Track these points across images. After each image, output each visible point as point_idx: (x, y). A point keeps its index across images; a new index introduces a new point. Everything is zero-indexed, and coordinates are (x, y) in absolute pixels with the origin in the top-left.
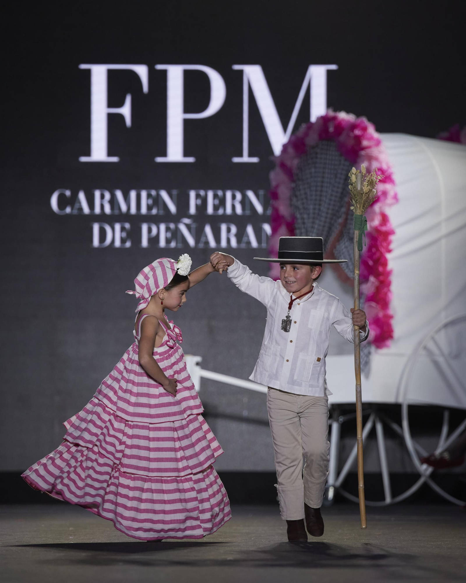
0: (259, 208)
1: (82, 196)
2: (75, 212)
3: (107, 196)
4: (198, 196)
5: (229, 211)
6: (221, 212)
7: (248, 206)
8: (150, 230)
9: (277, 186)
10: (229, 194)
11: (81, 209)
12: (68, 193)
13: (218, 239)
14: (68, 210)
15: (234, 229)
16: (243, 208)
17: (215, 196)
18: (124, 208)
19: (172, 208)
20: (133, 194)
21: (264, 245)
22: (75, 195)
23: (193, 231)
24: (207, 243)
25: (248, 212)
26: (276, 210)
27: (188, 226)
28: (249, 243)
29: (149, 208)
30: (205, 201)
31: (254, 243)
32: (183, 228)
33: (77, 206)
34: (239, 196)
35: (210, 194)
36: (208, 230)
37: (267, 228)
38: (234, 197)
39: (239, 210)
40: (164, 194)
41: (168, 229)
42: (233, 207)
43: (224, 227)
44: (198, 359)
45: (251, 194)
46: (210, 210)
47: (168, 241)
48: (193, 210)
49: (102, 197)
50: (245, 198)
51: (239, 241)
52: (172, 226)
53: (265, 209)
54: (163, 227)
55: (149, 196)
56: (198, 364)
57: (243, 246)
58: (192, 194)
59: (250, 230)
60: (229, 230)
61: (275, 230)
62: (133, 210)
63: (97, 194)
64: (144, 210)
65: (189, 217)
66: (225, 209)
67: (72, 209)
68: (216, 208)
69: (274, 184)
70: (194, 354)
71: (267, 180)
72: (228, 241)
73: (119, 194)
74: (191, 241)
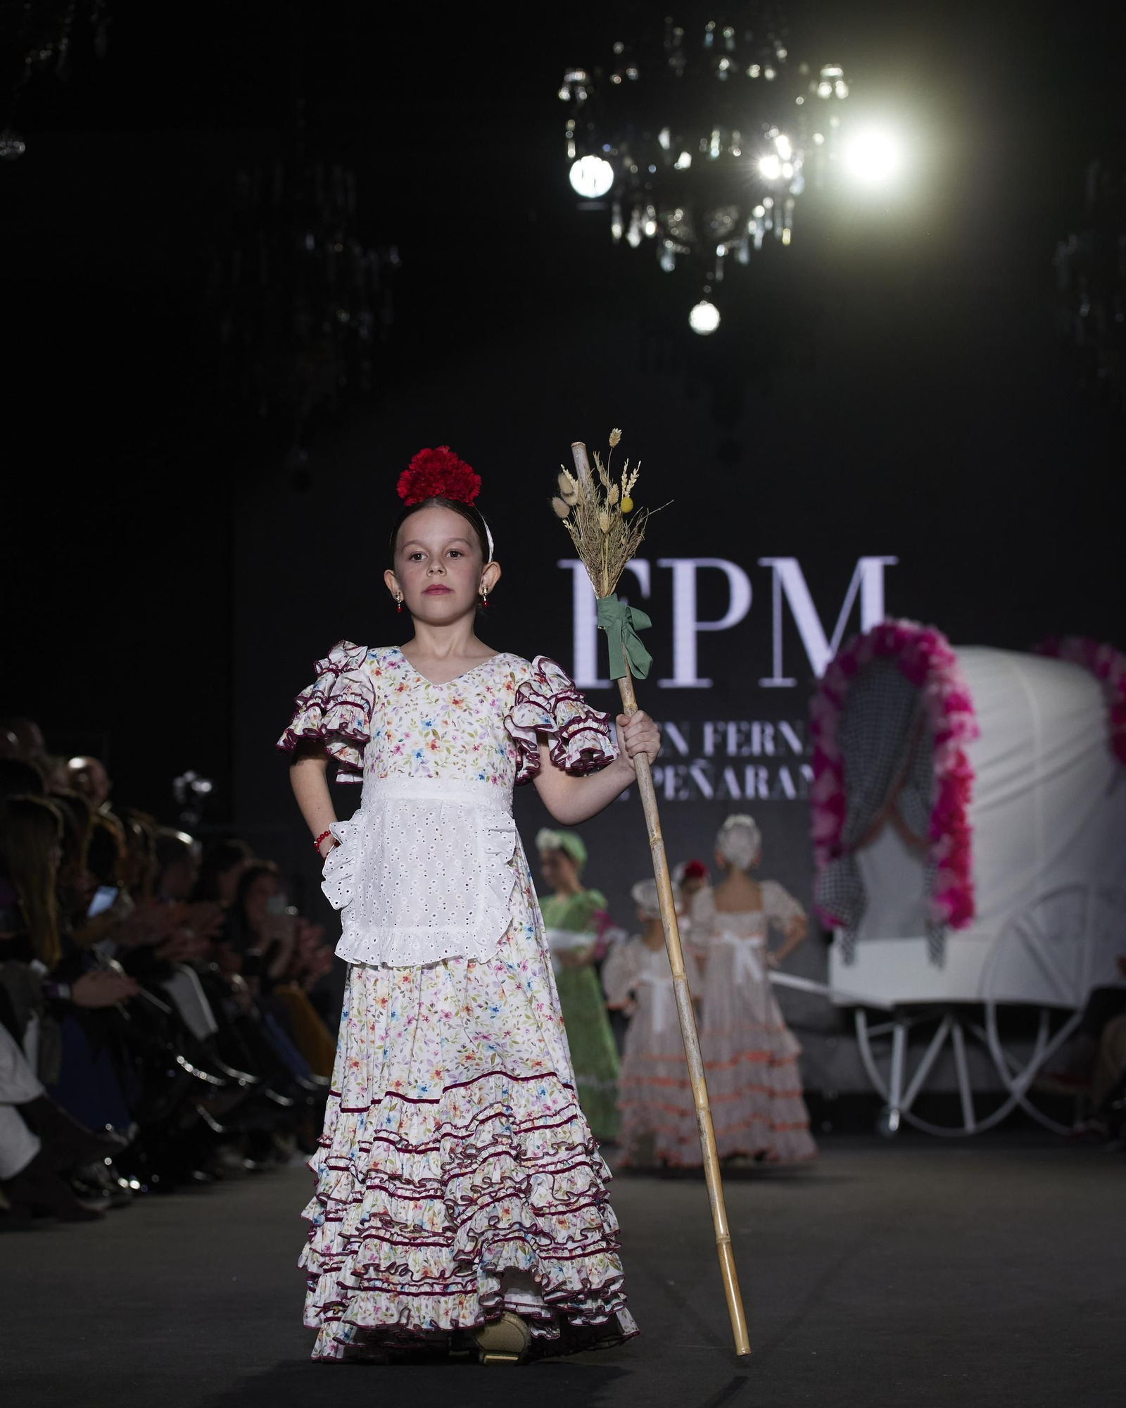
0: (796, 745)
4: (715, 731)
5: (756, 748)
6: (745, 751)
7: (782, 745)
9: (819, 718)
13: (742, 786)
15: (763, 774)
16: (776, 747)
17: (738, 731)
19: (682, 746)
21: (804, 793)
23: (710, 777)
24: (728, 792)
25: (781, 752)
26: (819, 748)
27: (704, 771)
28: (783, 792)
30: (724, 737)
31: (791, 793)
32: (697, 773)
34: (769, 730)
35: (732, 730)
36: (730, 776)
37: (807, 772)
38: (763, 732)
39: (770, 748)
40: (672, 729)
41: (676, 775)
42: (762, 745)
43: (750, 773)
45: (786, 730)
46: (732, 747)
47: (677, 790)
48: (709, 747)
50: (777, 732)
51: (770, 790)
52: (682, 770)
53: (803, 746)
54: (670, 772)
57: (776, 795)
58: (708, 730)
60: (757, 776)
61: (818, 773)
65: (705, 757)
66: (751, 748)
68: (739, 746)
69: (815, 714)
71: (807, 709)
72: (756, 788)
74: (707, 789)
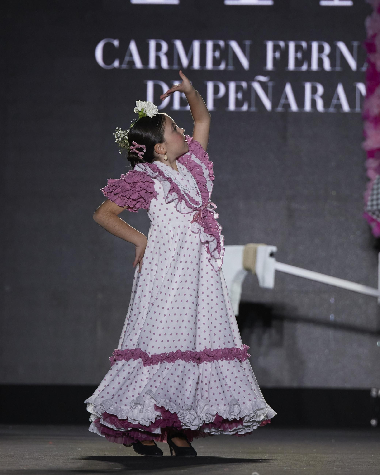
0: (353, 64)
1: (133, 47)
2: (124, 66)
3: (165, 47)
4: (276, 48)
5: (315, 66)
6: (305, 67)
7: (338, 62)
8: (216, 90)
9: (374, 36)
10: (315, 46)
11: (132, 63)
12: (116, 43)
13: (300, 102)
14: (116, 64)
15: (320, 89)
16: (333, 64)
17: (298, 48)
18: (185, 62)
19: (245, 63)
20: (196, 45)
21: (358, 109)
22: (125, 46)
23: (270, 90)
24: (287, 106)
25: (338, 69)
26: (373, 66)
27: (263, 85)
28: (339, 106)
29: (216, 62)
30: (285, 53)
31: (346, 108)
32: (257, 86)
33: (127, 59)
34: (327, 48)
35: (292, 46)
36: (288, 89)
37: (362, 88)
38: (321, 50)
39: (327, 66)
40: (234, 45)
41: (238, 89)
42: (320, 62)
43: (308, 87)
44: (274, 249)
45: (342, 46)
46: (291, 66)
47: (239, 103)
48: (270, 66)
49: (158, 48)
50: (334, 49)
51: (326, 104)
52: (244, 84)
53: (359, 65)
54: (232, 86)
55: (216, 47)
56: (272, 255)
57: (332, 110)
58: (270, 45)
59: (340, 90)
60: (314, 91)
61: (370, 90)
62: (196, 65)
63: (152, 44)
64: (209, 65)
65: (265, 73)
66: (310, 65)
67: (121, 63)
68: (298, 63)
69: (370, 33)
70: (269, 243)
71: (363, 28)
72: (314, 103)
73: (179, 44)
74: (268, 104)
